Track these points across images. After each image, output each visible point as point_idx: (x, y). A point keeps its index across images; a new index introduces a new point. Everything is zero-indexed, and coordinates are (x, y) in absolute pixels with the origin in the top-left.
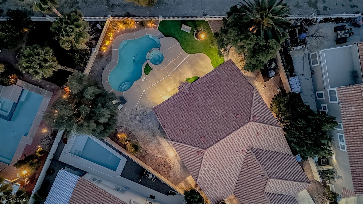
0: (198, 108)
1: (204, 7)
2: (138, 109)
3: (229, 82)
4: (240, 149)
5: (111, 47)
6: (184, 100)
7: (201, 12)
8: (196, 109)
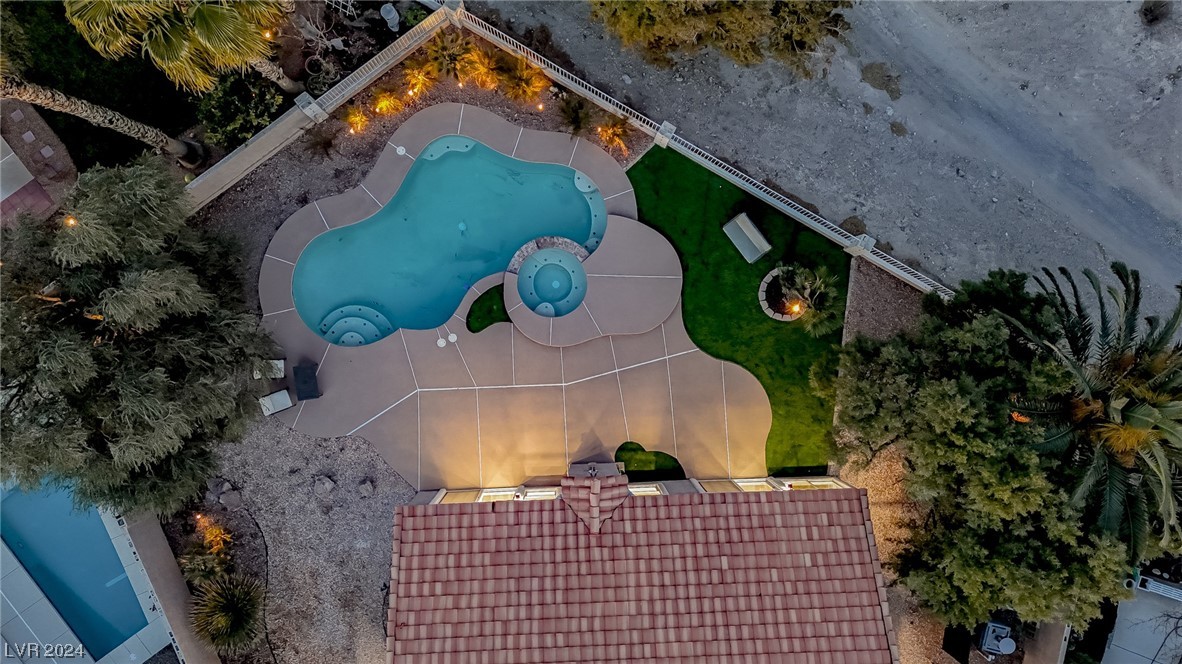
0: (600, 638)
1: (871, 188)
2: (349, 454)
3: (805, 600)
5: (390, 129)
6: (559, 556)
7: (846, 201)
8: (588, 638)
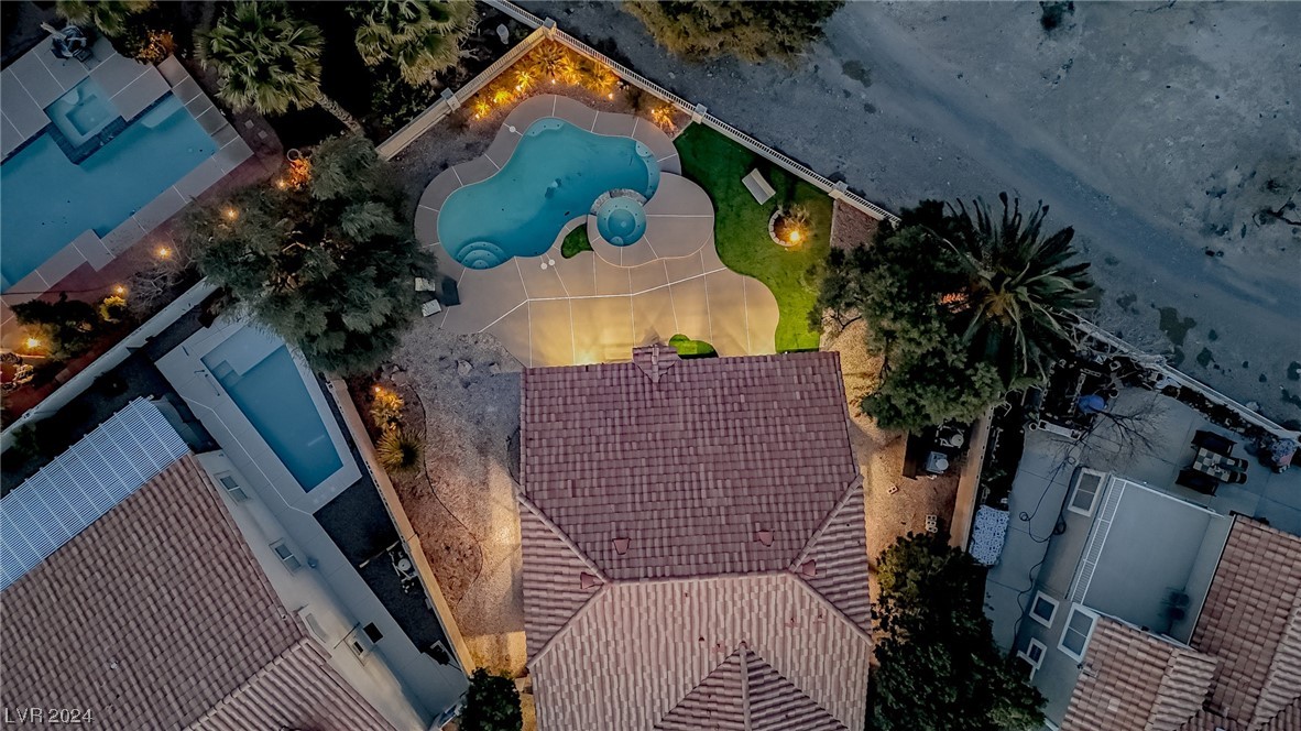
0: (660, 444)
1: (850, 152)
2: (481, 345)
3: (795, 419)
4: (714, 637)
5: (504, 115)
6: (632, 397)
7: (831, 161)
8: (652, 444)
